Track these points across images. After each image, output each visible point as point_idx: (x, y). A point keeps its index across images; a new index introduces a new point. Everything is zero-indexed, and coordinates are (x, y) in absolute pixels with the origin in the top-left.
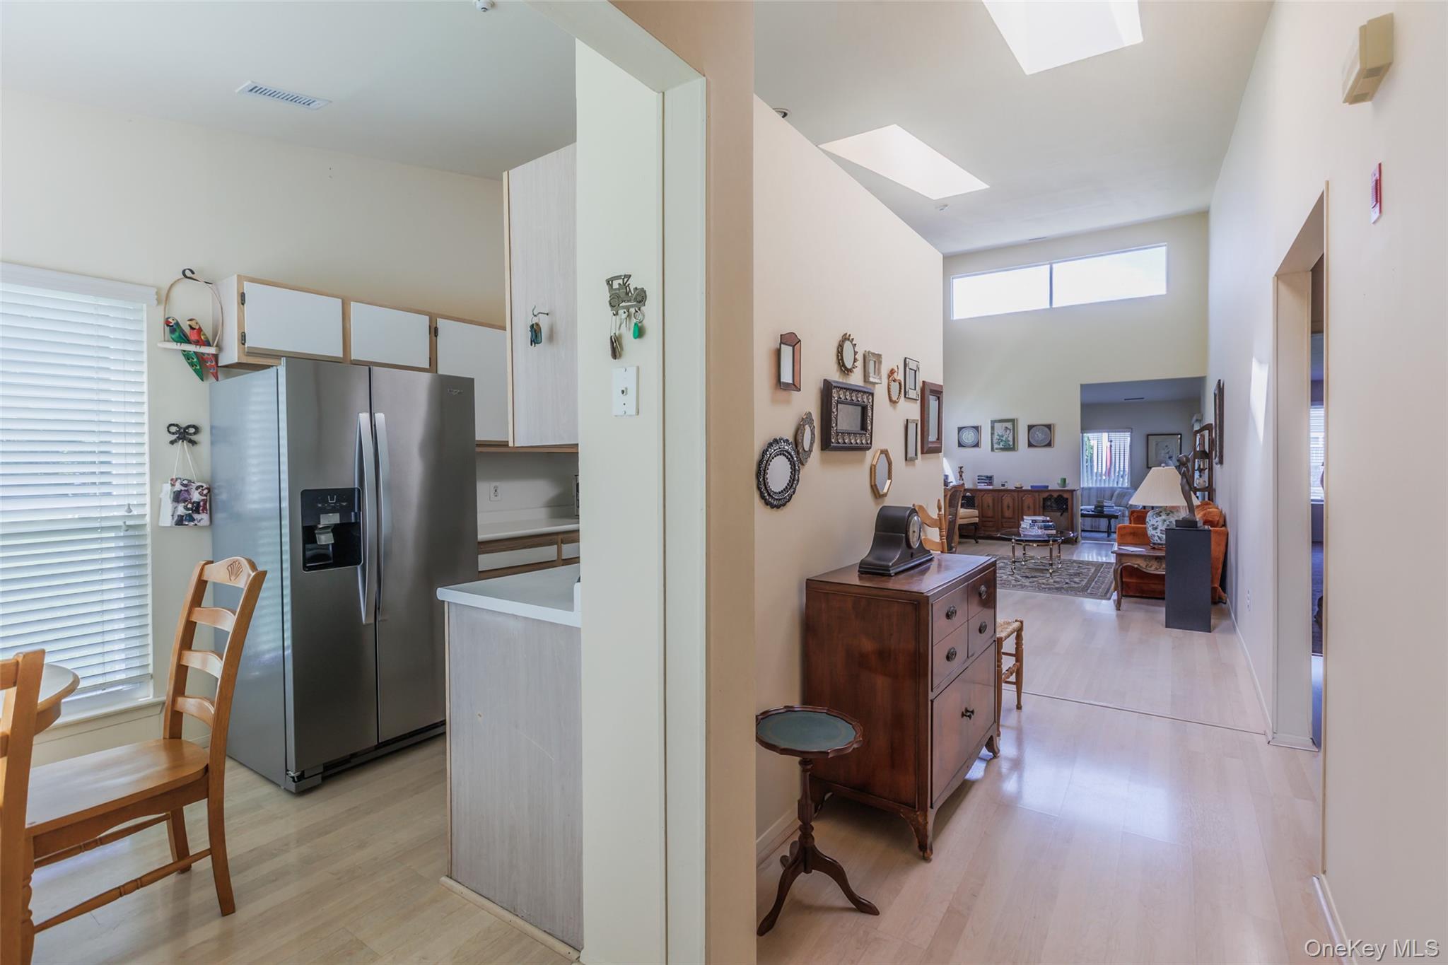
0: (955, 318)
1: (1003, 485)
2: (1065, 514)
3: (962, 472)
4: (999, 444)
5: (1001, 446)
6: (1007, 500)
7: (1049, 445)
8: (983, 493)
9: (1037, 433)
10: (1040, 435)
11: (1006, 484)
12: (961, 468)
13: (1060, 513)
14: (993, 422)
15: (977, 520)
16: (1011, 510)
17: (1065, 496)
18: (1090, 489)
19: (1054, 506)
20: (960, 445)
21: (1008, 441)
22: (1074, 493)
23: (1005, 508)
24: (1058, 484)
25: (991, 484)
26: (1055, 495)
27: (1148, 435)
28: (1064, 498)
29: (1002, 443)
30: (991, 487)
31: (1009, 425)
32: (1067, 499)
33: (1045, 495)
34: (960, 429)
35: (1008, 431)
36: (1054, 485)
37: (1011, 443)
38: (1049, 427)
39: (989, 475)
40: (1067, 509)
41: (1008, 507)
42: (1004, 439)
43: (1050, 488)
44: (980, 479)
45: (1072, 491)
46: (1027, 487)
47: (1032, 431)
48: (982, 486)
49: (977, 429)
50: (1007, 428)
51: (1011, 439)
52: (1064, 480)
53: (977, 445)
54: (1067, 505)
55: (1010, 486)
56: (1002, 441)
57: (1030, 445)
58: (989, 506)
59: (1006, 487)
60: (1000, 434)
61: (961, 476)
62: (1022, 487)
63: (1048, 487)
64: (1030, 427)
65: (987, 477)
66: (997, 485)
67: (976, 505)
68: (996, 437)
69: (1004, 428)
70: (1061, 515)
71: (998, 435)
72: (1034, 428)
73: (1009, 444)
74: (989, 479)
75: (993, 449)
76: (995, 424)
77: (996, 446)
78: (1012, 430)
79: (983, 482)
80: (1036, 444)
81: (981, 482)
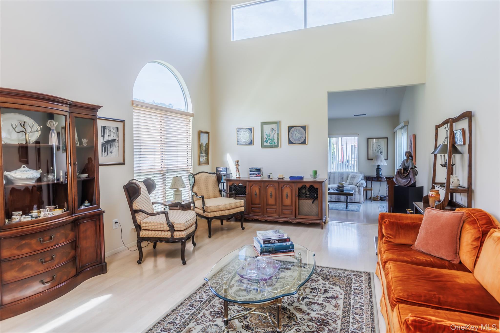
0: (235, 40)
1: (269, 176)
2: (316, 202)
3: (238, 165)
4: (267, 142)
5: (268, 144)
6: (271, 190)
7: (304, 142)
8: (252, 183)
9: (295, 133)
10: (297, 135)
11: (271, 175)
12: (237, 162)
13: (311, 201)
14: (263, 124)
15: (243, 209)
16: (273, 197)
17: (316, 186)
18: (334, 173)
19: (308, 193)
20: (238, 142)
21: (274, 139)
22: (323, 183)
23: (269, 197)
24: (311, 175)
25: (259, 175)
26: (308, 186)
27: (368, 139)
28: (315, 188)
29: (269, 142)
30: (259, 178)
31: (274, 126)
32: (317, 189)
33: (300, 185)
34: (238, 130)
35: (274, 131)
36: (308, 177)
37: (276, 141)
38: (304, 127)
39: (259, 167)
40: (317, 197)
41: (271, 195)
42: (270, 138)
43: (304, 180)
44: (252, 171)
45: (321, 183)
46: (287, 179)
47: (291, 131)
48: (254, 178)
49: (251, 130)
50: (272, 128)
51: (275, 138)
52: (315, 172)
53: (251, 143)
54: (317, 195)
55: (274, 178)
56: (269, 139)
57: (290, 143)
58: (256, 195)
59: (271, 178)
60: (268, 134)
61: (237, 168)
62: (283, 178)
63: (302, 178)
64: (290, 128)
65: (257, 169)
67: (247, 193)
68: (265, 136)
69: (270, 129)
70: (312, 203)
71: (266, 135)
72: (293, 129)
73: (274, 142)
74: (259, 171)
75: (263, 146)
76: (264, 126)
77: (265, 144)
78: (276, 131)
79: (254, 174)
80: (294, 142)
81: (252, 174)
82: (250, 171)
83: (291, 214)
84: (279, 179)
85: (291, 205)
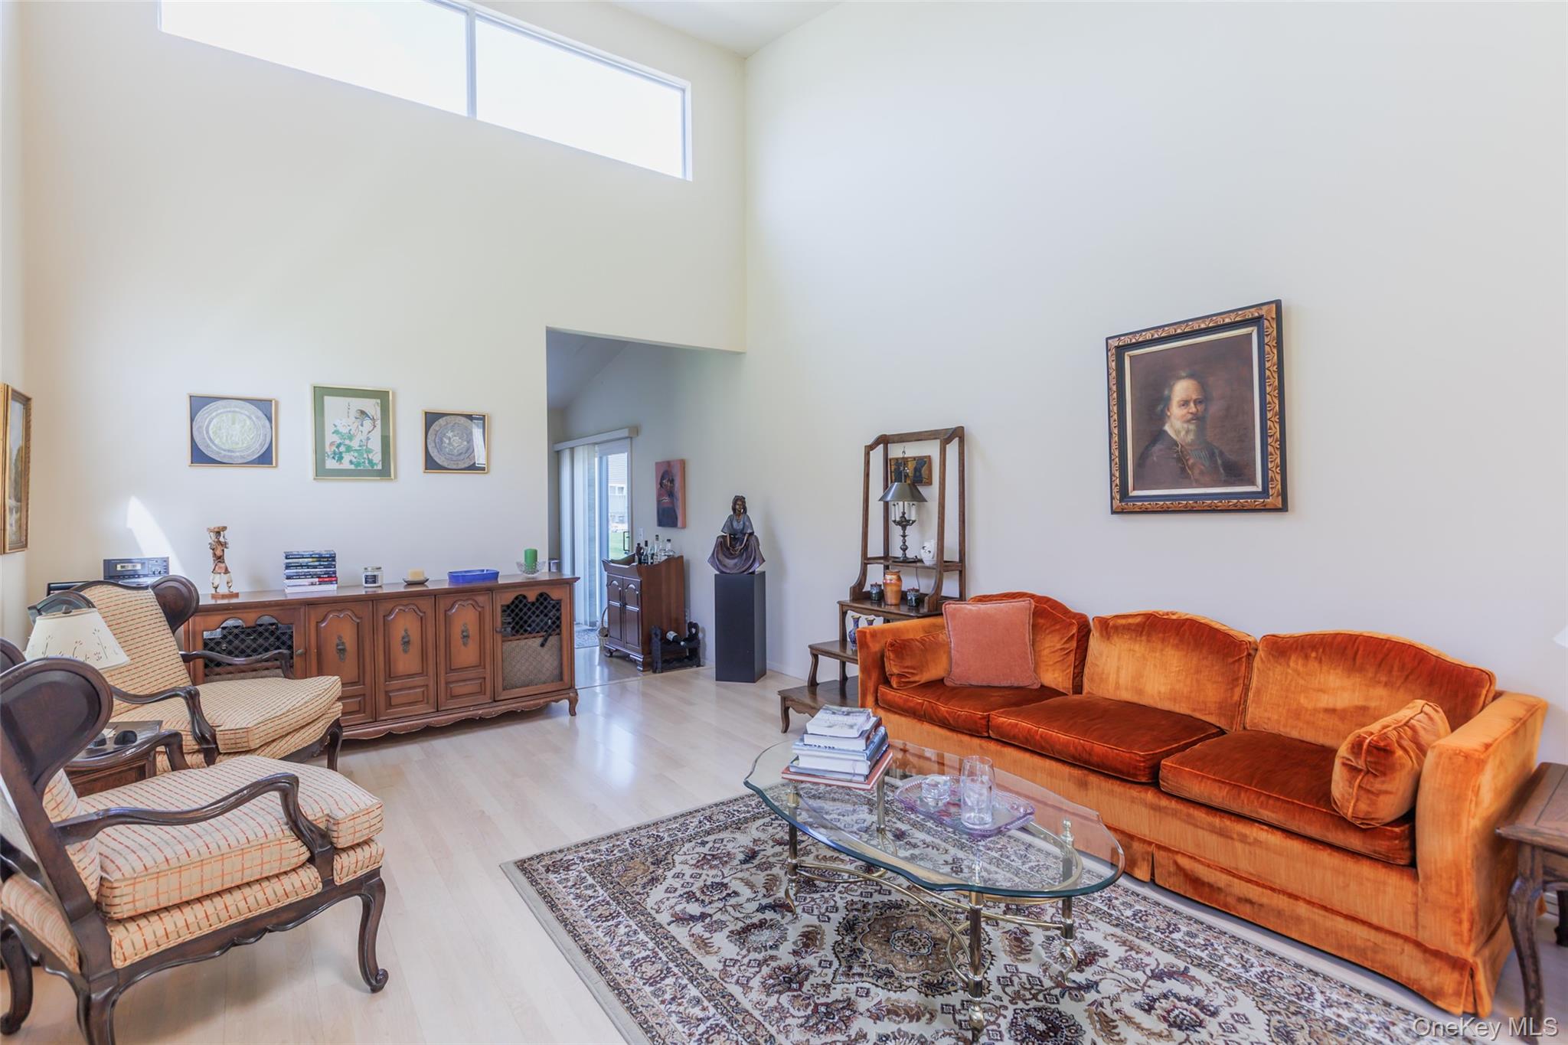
1: (373, 579)
2: (552, 641)
4: (340, 459)
5: (346, 464)
6: (404, 624)
7: (479, 466)
8: (322, 610)
9: (450, 434)
10: (456, 441)
11: (377, 576)
12: (220, 532)
13: (539, 641)
14: (322, 393)
16: (415, 648)
17: (555, 594)
20: (197, 454)
21: (369, 451)
23: (397, 649)
24: (519, 565)
25: (330, 577)
26: (531, 596)
28: (548, 602)
29: (347, 457)
30: (330, 590)
31: (369, 407)
32: (559, 602)
33: (508, 598)
34: (198, 404)
35: (368, 423)
37: (377, 458)
38: (480, 420)
39: (322, 548)
40: (556, 626)
41: (406, 643)
42: (355, 444)
43: (501, 581)
44: (295, 565)
45: (571, 583)
46: (440, 582)
47: (435, 427)
48: (305, 589)
49: (264, 407)
50: (363, 412)
51: (376, 444)
53: (266, 459)
54: (556, 618)
55: (392, 581)
56: (349, 449)
57: (431, 464)
59: (380, 584)
60: (344, 430)
61: (219, 559)
62: (423, 583)
63: (495, 575)
64: (431, 418)
65: (320, 558)
66: (350, 581)
68: (330, 438)
69: (353, 413)
70: (542, 645)
71: (336, 432)
72: (442, 421)
73: (370, 462)
74: (325, 565)
75: (321, 472)
76: (327, 399)
77: (331, 464)
78: (378, 423)
79: (305, 576)
80: (445, 464)
81: (299, 576)
82: (288, 567)
83: (482, 692)
84: (410, 584)
85: (481, 664)
